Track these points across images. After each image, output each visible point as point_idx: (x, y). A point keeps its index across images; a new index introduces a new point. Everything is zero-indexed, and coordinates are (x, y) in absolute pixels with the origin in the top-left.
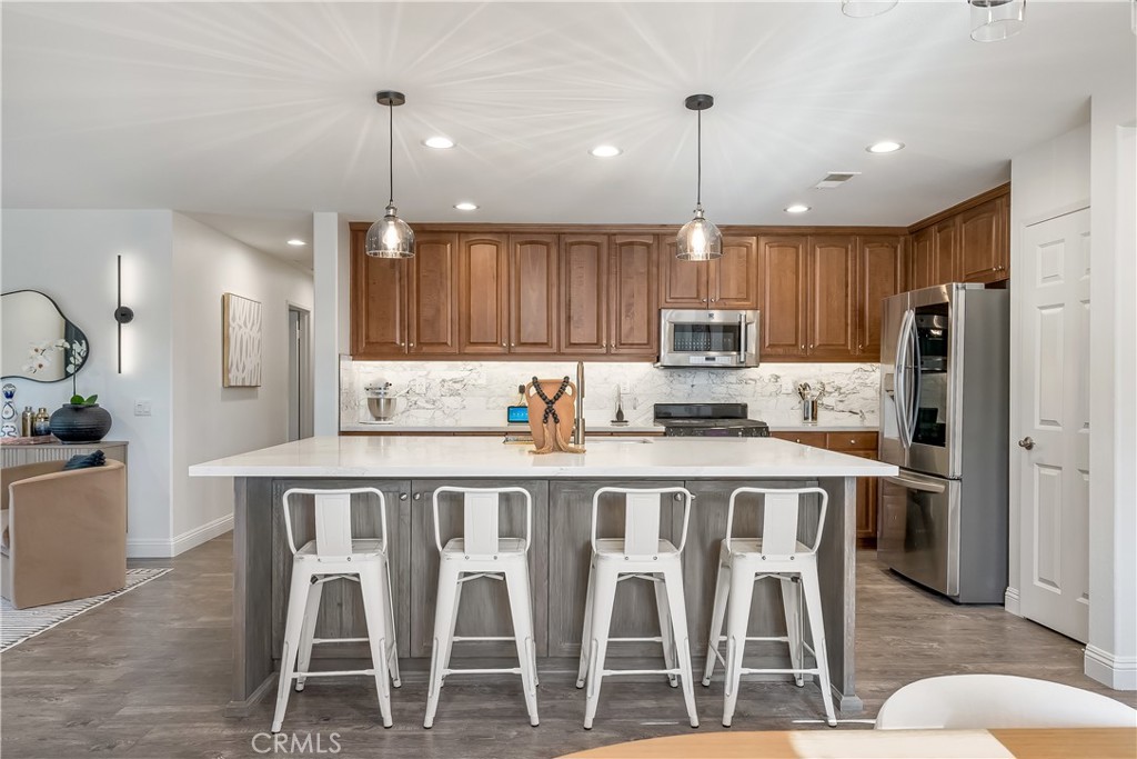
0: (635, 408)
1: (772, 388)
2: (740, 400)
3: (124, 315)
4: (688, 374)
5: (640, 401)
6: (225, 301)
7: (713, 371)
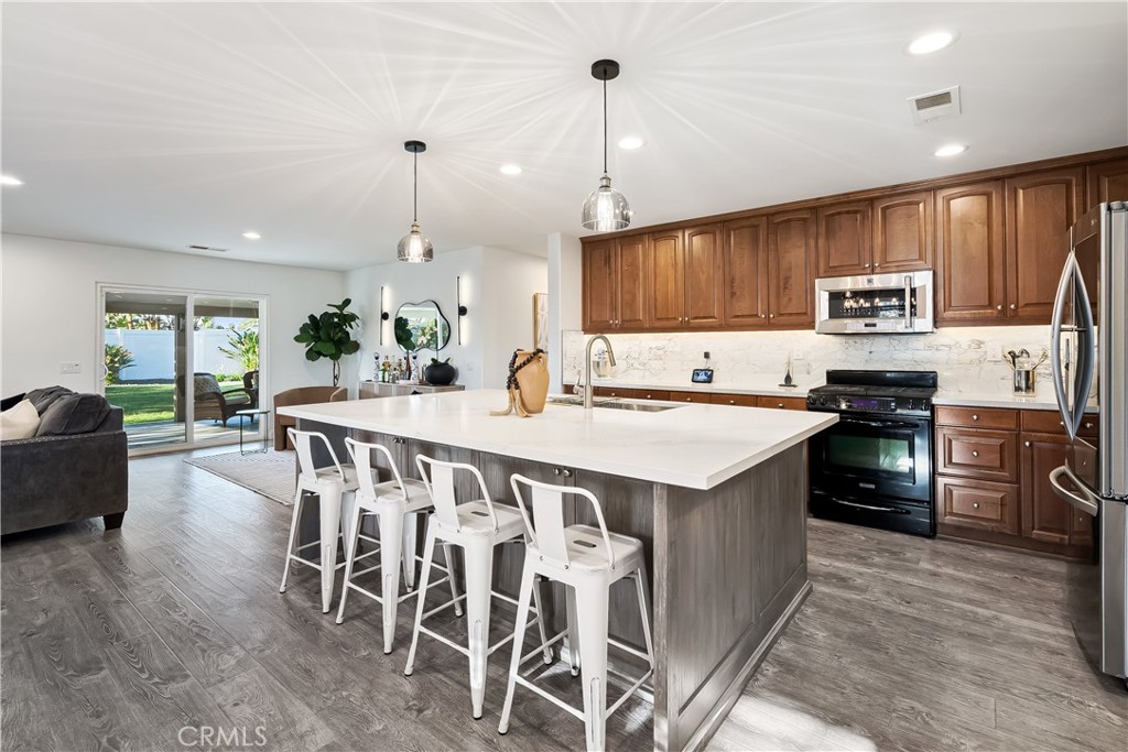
0: (809, 373)
1: (973, 355)
2: (928, 368)
3: (462, 311)
4: (865, 341)
5: (814, 366)
6: (535, 299)
7: (895, 337)
